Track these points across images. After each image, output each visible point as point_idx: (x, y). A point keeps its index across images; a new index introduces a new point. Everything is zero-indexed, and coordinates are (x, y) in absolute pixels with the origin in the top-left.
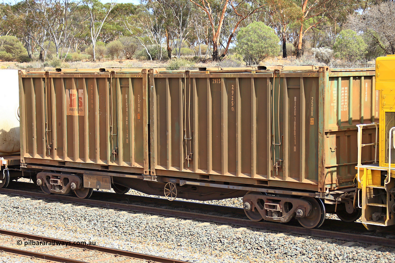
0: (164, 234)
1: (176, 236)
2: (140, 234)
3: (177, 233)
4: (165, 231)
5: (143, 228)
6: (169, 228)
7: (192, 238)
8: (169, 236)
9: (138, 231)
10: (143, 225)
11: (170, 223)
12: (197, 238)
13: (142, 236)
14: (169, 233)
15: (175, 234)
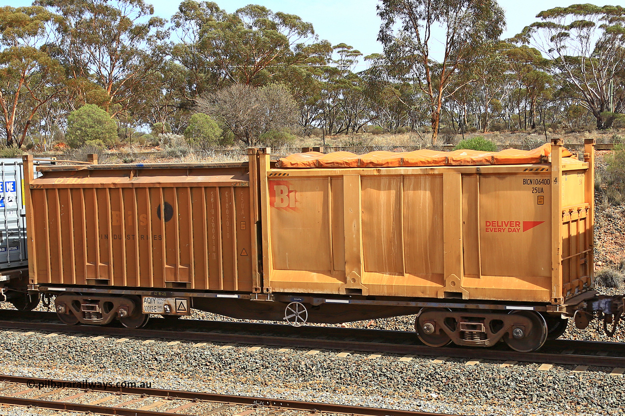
0: (77, 355)
1: (95, 356)
2: (45, 358)
3: (94, 353)
4: (77, 351)
5: (46, 349)
6: (81, 347)
7: (116, 357)
8: (84, 357)
9: (40, 353)
10: (45, 346)
11: (80, 340)
12: (122, 358)
13: (48, 358)
14: (84, 354)
15: (93, 354)
